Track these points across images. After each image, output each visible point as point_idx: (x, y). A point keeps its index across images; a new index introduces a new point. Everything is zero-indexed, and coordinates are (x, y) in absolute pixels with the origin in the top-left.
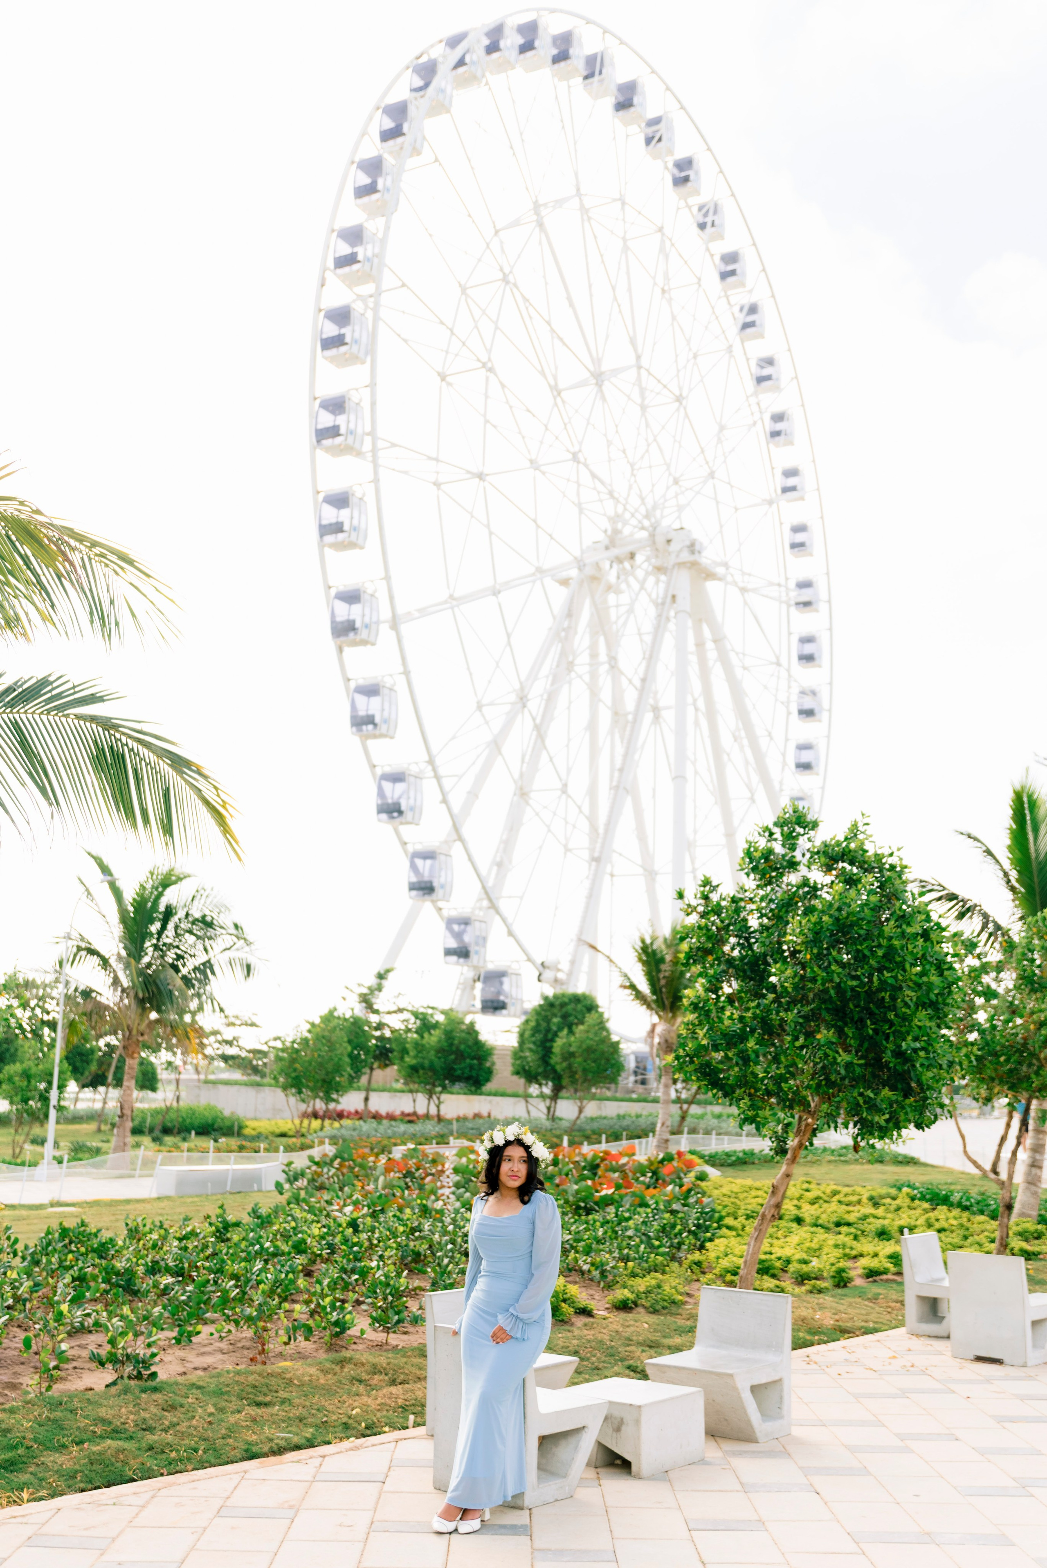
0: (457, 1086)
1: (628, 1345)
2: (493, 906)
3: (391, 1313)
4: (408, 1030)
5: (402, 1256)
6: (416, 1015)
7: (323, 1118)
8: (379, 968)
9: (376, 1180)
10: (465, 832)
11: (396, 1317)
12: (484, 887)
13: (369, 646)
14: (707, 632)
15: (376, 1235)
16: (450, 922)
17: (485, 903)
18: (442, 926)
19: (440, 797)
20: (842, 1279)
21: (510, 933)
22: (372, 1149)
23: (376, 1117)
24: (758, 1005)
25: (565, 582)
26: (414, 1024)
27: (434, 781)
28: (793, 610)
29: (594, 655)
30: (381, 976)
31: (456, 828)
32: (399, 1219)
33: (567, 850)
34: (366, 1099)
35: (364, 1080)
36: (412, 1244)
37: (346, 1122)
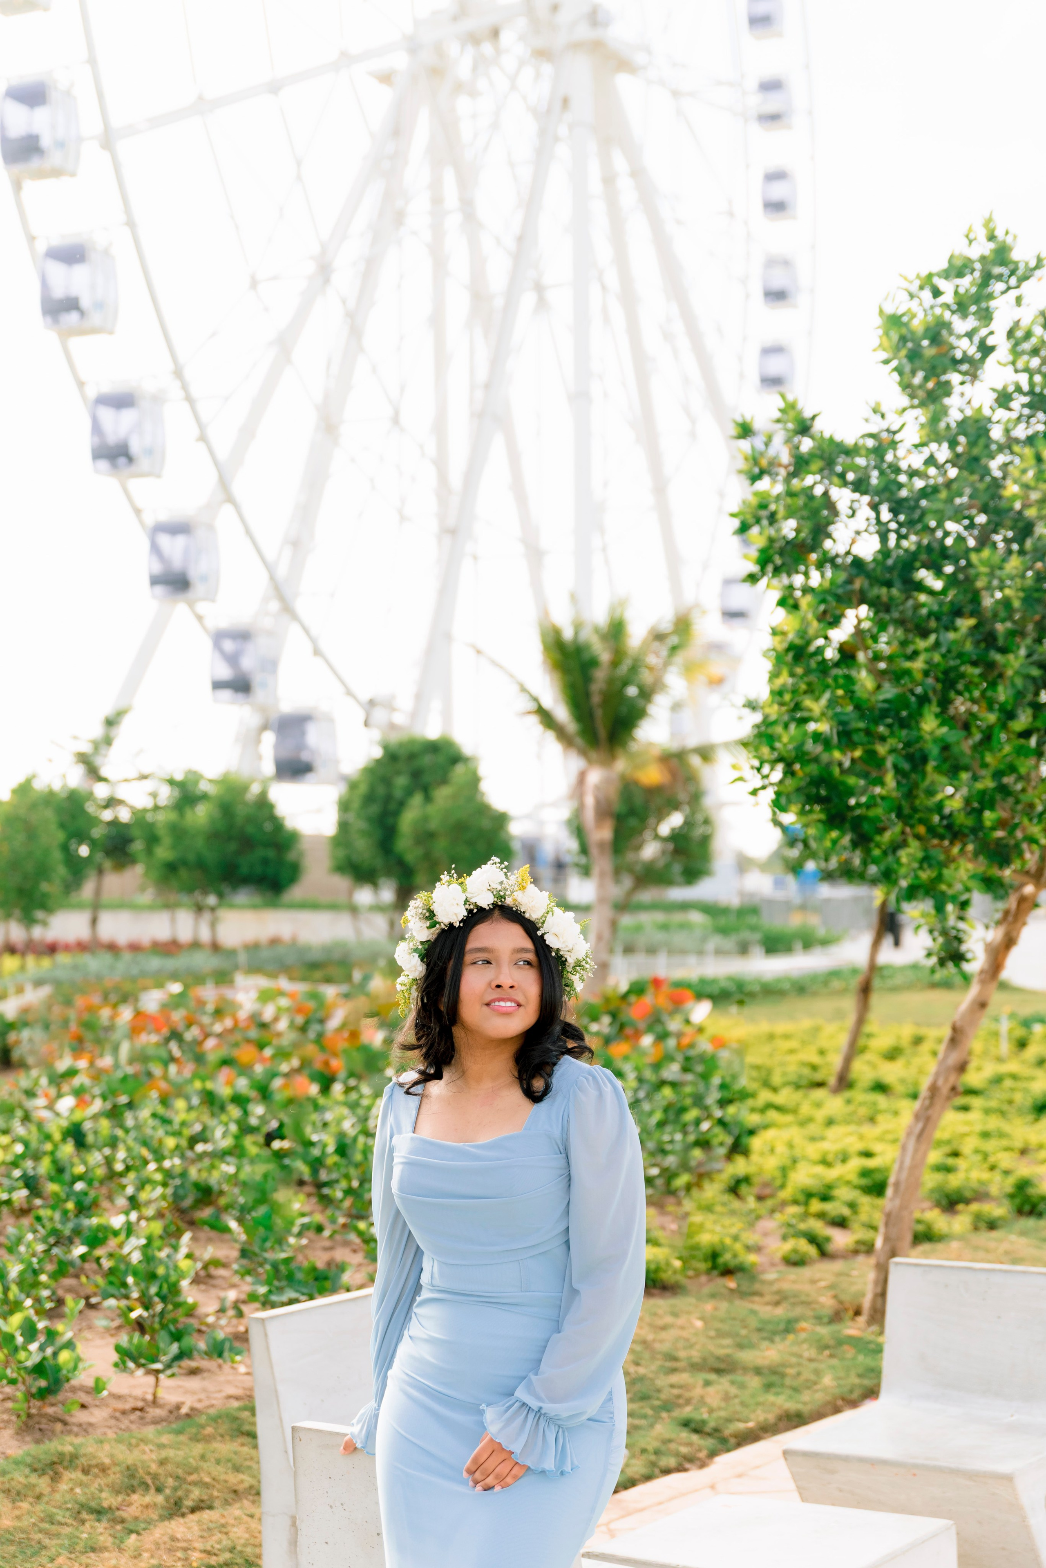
0: (242, 897)
1: (674, 1370)
2: (288, 609)
3: (163, 1338)
4: (156, 808)
5: (175, 1195)
6: (171, 782)
7: (23, 954)
8: (107, 710)
9: (116, 1049)
10: (238, 489)
11: (174, 1348)
12: (272, 578)
13: (65, 179)
14: (620, 163)
15: (121, 1154)
16: (219, 637)
17: (274, 606)
18: (207, 643)
19: (196, 432)
20: (1027, 1199)
21: (317, 652)
22: (105, 997)
23: (112, 948)
24: (937, 645)
25: (386, 78)
26: (165, 794)
27: (186, 406)
28: (755, 128)
29: (437, 201)
30: (110, 723)
31: (224, 484)
32: (166, 1121)
33: (403, 518)
34: (94, 922)
35: (88, 890)
36: (193, 1172)
37: (63, 958)
